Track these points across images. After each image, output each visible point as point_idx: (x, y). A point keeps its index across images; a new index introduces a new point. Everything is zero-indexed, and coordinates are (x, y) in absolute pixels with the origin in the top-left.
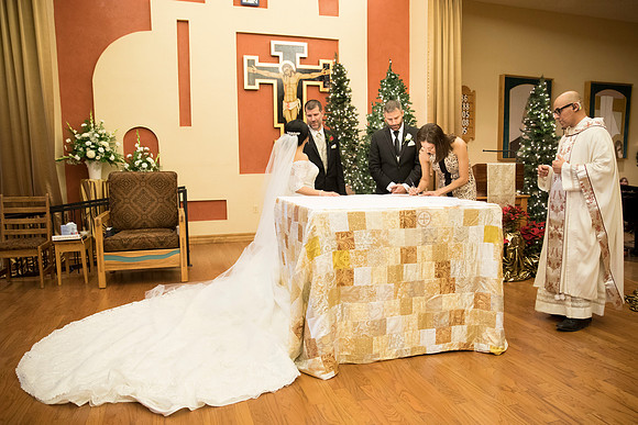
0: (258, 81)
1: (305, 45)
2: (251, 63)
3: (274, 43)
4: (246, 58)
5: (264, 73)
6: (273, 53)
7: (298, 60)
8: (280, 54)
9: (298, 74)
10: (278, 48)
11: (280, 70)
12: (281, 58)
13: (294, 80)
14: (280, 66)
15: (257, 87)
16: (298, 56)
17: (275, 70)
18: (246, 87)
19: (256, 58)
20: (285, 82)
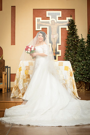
0: (41, 27)
1: (60, 12)
2: (38, 20)
3: (47, 12)
4: (37, 18)
5: (44, 24)
6: (47, 16)
7: (57, 18)
8: (50, 16)
9: (57, 24)
10: (49, 14)
11: (50, 23)
12: (50, 18)
13: (56, 26)
14: (50, 21)
15: (41, 29)
16: (58, 16)
17: (48, 22)
18: (37, 29)
19: (40, 18)
20: (52, 27)
